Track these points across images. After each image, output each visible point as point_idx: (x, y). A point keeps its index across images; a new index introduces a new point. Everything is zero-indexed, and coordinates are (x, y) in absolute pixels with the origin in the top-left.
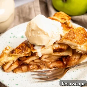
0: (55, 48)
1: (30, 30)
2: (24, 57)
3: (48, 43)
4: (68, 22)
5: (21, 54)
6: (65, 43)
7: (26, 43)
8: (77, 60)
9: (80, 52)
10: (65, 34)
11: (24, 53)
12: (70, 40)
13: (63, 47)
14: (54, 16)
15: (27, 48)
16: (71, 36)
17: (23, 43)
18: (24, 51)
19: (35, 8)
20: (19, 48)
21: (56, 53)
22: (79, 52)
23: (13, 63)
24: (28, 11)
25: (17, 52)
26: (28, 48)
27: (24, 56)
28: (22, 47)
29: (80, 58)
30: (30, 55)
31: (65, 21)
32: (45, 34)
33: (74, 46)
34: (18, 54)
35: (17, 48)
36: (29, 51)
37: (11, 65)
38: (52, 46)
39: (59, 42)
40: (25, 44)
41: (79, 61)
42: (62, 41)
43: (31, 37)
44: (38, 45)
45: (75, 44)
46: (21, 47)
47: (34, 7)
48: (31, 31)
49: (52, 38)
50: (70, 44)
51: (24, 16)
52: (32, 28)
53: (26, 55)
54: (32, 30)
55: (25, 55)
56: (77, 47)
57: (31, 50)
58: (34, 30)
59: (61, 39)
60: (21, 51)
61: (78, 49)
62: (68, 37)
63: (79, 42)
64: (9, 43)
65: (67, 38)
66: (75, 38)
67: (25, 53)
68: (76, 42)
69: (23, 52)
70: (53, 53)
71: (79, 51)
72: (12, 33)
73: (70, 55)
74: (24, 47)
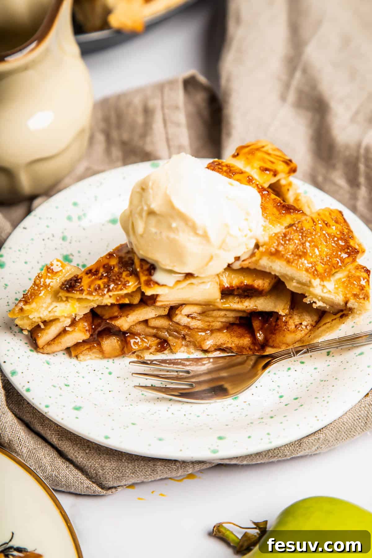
0: (227, 285)
1: (142, 209)
2: (112, 305)
3: (207, 264)
4: (283, 182)
5: (103, 295)
6: (268, 270)
7: (122, 254)
8: (306, 331)
9: (320, 304)
10: (271, 238)
11: (110, 294)
12: (288, 262)
13: (259, 283)
14: (234, 156)
15: (124, 274)
16: (291, 247)
17: (110, 255)
18: (112, 286)
19: (166, 111)
20: (97, 271)
21: (230, 299)
22: (315, 306)
23: (70, 326)
24: (140, 119)
25: (85, 288)
26: (127, 276)
27: (113, 301)
28: (108, 269)
29: (316, 325)
30: (136, 300)
31: (274, 180)
32: (197, 234)
33: (299, 282)
34: (90, 293)
35: (89, 272)
36: (132, 285)
37: (64, 331)
38: (218, 275)
39: (246, 264)
40: (121, 259)
41: (312, 336)
42: (257, 262)
43: (142, 236)
44: (169, 268)
45: (304, 277)
46: (101, 270)
47: (163, 107)
48: (144, 214)
49: (220, 247)
50: (285, 276)
51: (125, 136)
52: (149, 206)
53: (121, 302)
54: (151, 213)
55: (117, 300)
56: (309, 286)
57: (140, 283)
58: (158, 212)
59: (253, 255)
60: (104, 284)
61: (311, 293)
62: (281, 248)
63: (320, 268)
64: (64, 239)
65: (276, 254)
66: (304, 254)
67: (116, 293)
68: (307, 270)
69: (109, 291)
70: (218, 300)
71: (315, 300)
72: (75, 204)
73: (281, 313)
74: (116, 269)
